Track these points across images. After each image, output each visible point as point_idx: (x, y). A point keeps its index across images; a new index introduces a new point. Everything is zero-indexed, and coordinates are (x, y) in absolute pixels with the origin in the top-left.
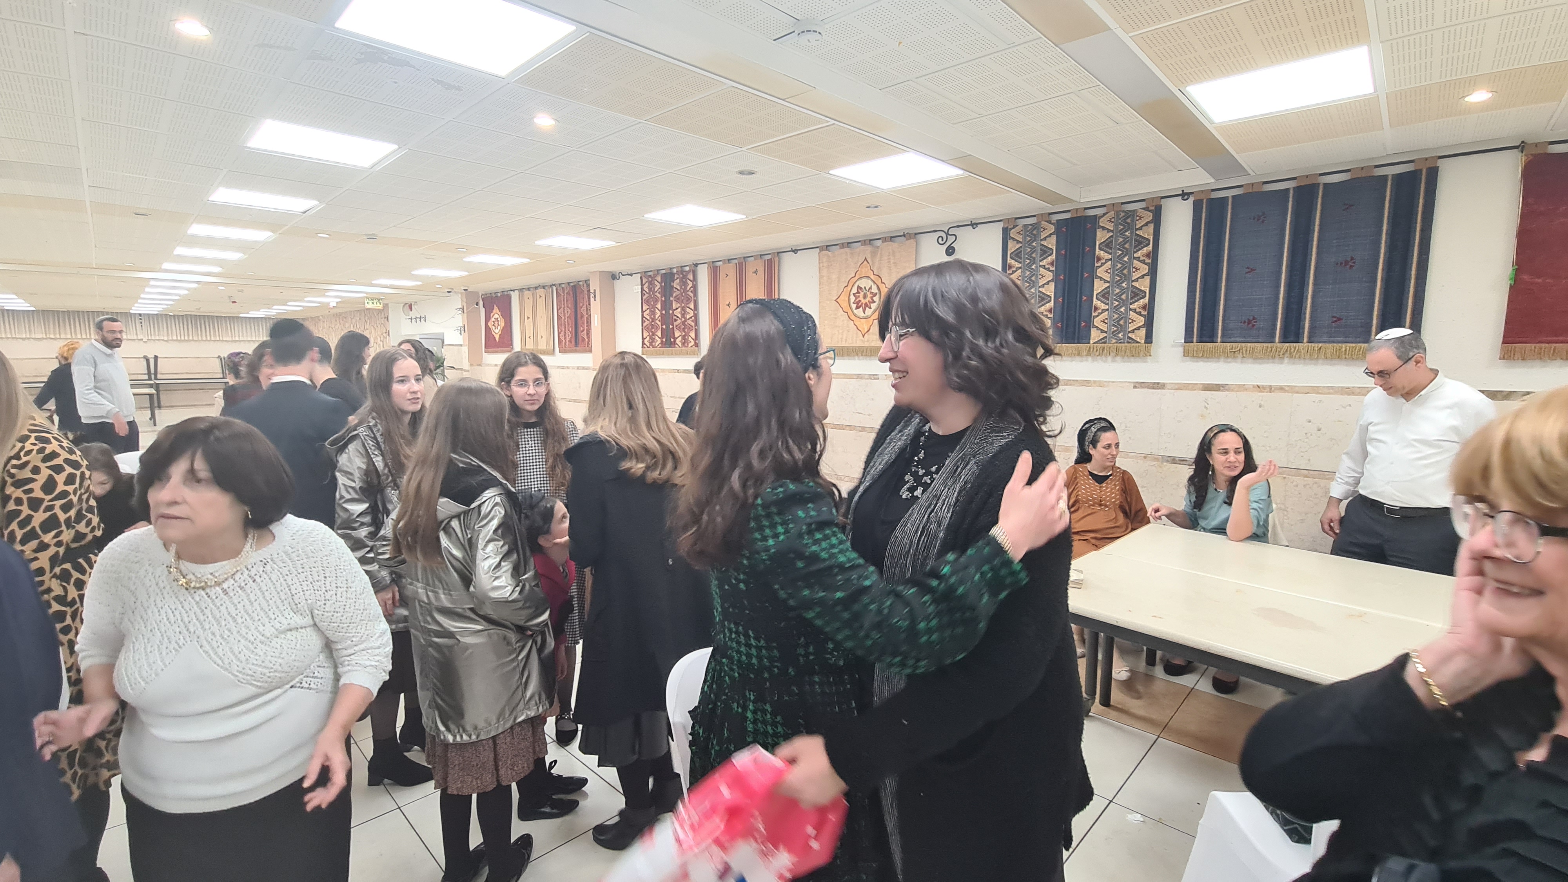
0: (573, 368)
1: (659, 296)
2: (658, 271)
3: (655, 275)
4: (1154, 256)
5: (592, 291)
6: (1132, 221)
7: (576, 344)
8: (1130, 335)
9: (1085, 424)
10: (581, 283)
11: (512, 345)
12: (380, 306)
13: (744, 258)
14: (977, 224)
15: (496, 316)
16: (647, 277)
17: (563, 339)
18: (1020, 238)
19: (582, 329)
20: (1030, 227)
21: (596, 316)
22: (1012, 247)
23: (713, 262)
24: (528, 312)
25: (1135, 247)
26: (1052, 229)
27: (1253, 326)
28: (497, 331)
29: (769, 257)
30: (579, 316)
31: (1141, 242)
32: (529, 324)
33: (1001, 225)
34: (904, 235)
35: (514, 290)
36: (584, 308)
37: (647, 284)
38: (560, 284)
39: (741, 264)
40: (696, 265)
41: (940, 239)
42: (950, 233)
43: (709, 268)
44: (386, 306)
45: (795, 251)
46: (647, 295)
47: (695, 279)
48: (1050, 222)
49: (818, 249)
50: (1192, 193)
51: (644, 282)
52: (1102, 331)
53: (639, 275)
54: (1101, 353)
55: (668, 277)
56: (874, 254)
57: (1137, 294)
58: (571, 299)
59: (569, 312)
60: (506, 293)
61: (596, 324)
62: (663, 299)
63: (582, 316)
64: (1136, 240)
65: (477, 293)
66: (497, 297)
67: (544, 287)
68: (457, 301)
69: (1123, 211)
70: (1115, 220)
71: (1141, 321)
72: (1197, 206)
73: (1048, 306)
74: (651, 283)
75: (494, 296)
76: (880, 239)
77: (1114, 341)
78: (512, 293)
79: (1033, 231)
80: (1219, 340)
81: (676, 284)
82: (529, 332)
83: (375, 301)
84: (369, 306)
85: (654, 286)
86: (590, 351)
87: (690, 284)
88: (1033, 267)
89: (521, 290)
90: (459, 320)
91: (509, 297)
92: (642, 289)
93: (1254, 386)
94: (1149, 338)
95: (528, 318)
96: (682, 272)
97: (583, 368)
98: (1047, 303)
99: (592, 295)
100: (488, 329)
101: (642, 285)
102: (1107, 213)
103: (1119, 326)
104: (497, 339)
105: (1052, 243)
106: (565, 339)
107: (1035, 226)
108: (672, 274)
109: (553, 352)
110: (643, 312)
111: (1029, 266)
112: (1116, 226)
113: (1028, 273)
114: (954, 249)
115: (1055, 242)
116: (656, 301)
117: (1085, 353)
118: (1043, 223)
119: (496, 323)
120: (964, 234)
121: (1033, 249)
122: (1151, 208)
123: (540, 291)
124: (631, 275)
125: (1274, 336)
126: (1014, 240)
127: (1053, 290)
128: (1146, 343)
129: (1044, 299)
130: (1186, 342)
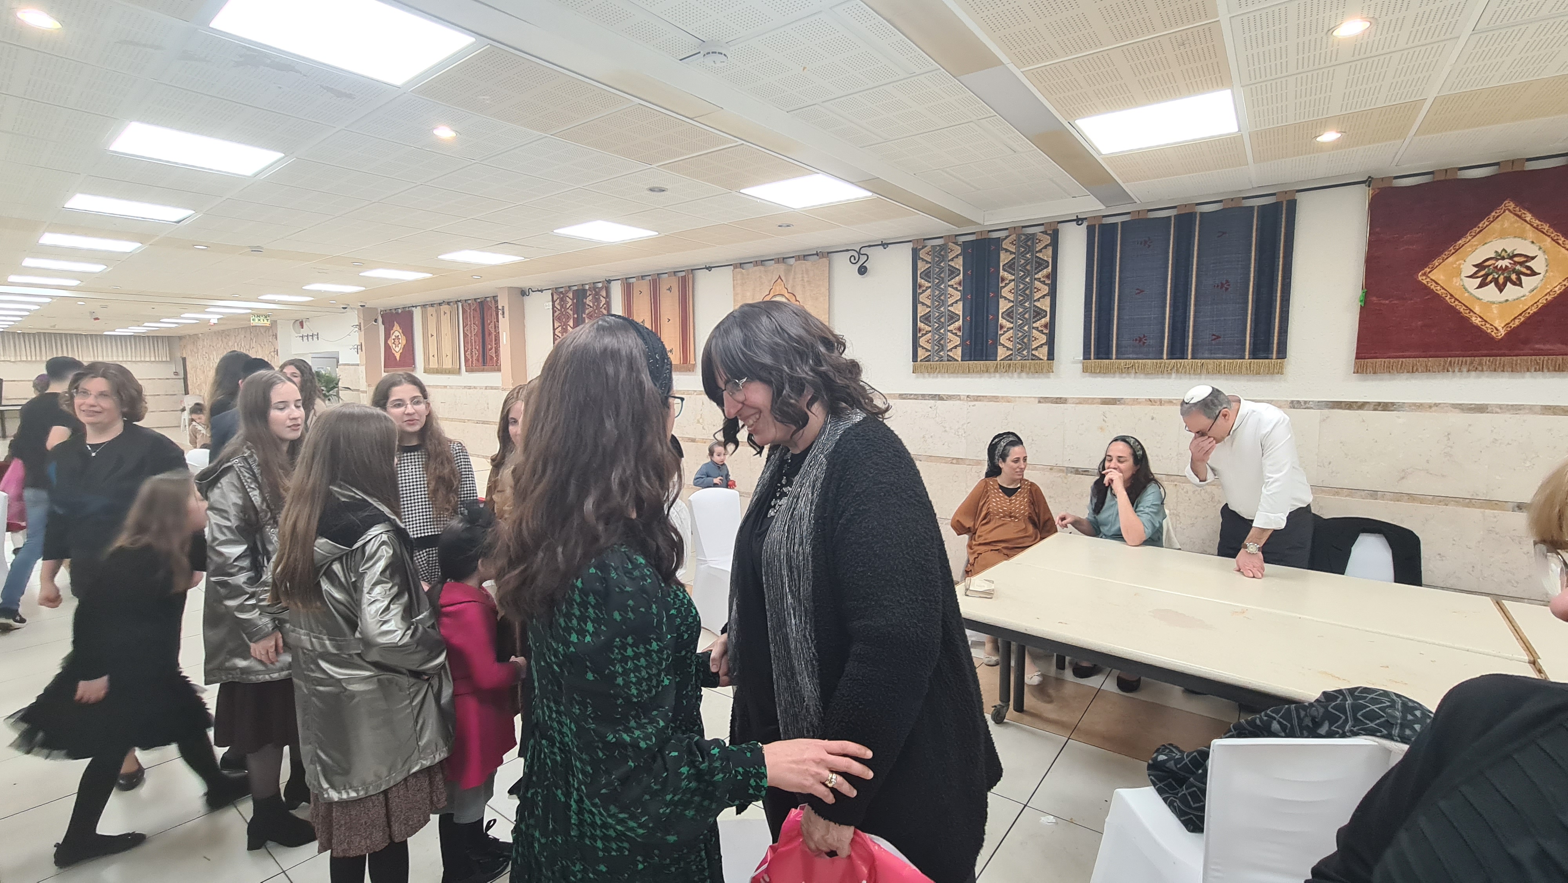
0: (481, 388)
1: (571, 313)
2: (569, 287)
3: (567, 292)
4: (1053, 277)
5: (500, 307)
6: (1033, 243)
7: (484, 363)
8: (1034, 352)
9: (994, 438)
10: (488, 299)
11: (414, 363)
12: (267, 323)
13: (658, 274)
14: (888, 244)
15: (397, 333)
16: (559, 294)
17: (469, 357)
18: (929, 259)
19: (490, 347)
20: (938, 248)
21: (504, 333)
22: (922, 267)
23: (626, 278)
24: (432, 330)
25: (1036, 268)
26: (958, 250)
27: (1144, 343)
28: (397, 349)
29: (683, 274)
30: (487, 333)
31: (1041, 264)
32: (433, 341)
33: (911, 245)
34: (817, 254)
35: (416, 307)
36: (492, 325)
37: (558, 301)
38: (466, 300)
39: (654, 281)
40: (609, 281)
41: (852, 259)
42: (862, 252)
43: (623, 284)
44: (274, 323)
45: (709, 268)
46: (558, 312)
47: (608, 296)
48: (956, 243)
49: (732, 267)
50: (1086, 219)
51: (555, 298)
52: (1008, 349)
53: (550, 291)
54: (1008, 369)
55: (580, 294)
56: (788, 271)
57: (1039, 314)
58: (478, 315)
59: (476, 329)
60: (407, 309)
61: (505, 341)
62: (576, 316)
63: (490, 334)
64: (1036, 262)
65: (376, 309)
66: (397, 313)
67: (448, 303)
68: (354, 318)
69: (1024, 235)
70: (1016, 243)
71: (1043, 339)
72: (1090, 230)
73: (957, 324)
74: (563, 300)
75: (394, 311)
76: (793, 257)
77: (1019, 358)
78: (414, 309)
79: (941, 252)
80: (1114, 356)
81: (589, 301)
82: (433, 350)
83: (262, 318)
84: (256, 322)
85: (566, 302)
86: (499, 370)
87: (603, 301)
88: (942, 286)
89: (424, 306)
90: (356, 338)
91: (411, 314)
92: (553, 306)
93: (1146, 399)
94: (1051, 356)
95: (432, 336)
96: (595, 288)
97: (492, 388)
98: (956, 321)
99: (500, 312)
100: (387, 348)
101: (553, 302)
102: (1009, 236)
103: (1024, 344)
104: (398, 356)
105: (959, 264)
106: (472, 357)
107: (943, 247)
108: (585, 291)
109: (459, 371)
110: (554, 329)
111: (938, 286)
112: (1018, 248)
113: (937, 292)
114: (866, 268)
115: (962, 263)
116: (568, 318)
117: (993, 370)
118: (950, 244)
119: (396, 340)
120: (876, 254)
121: (942, 270)
122: (1049, 232)
123: (445, 307)
124: (541, 291)
125: (1162, 353)
126: (923, 260)
127: (961, 309)
128: (1048, 359)
129: (953, 317)
130: (1084, 359)
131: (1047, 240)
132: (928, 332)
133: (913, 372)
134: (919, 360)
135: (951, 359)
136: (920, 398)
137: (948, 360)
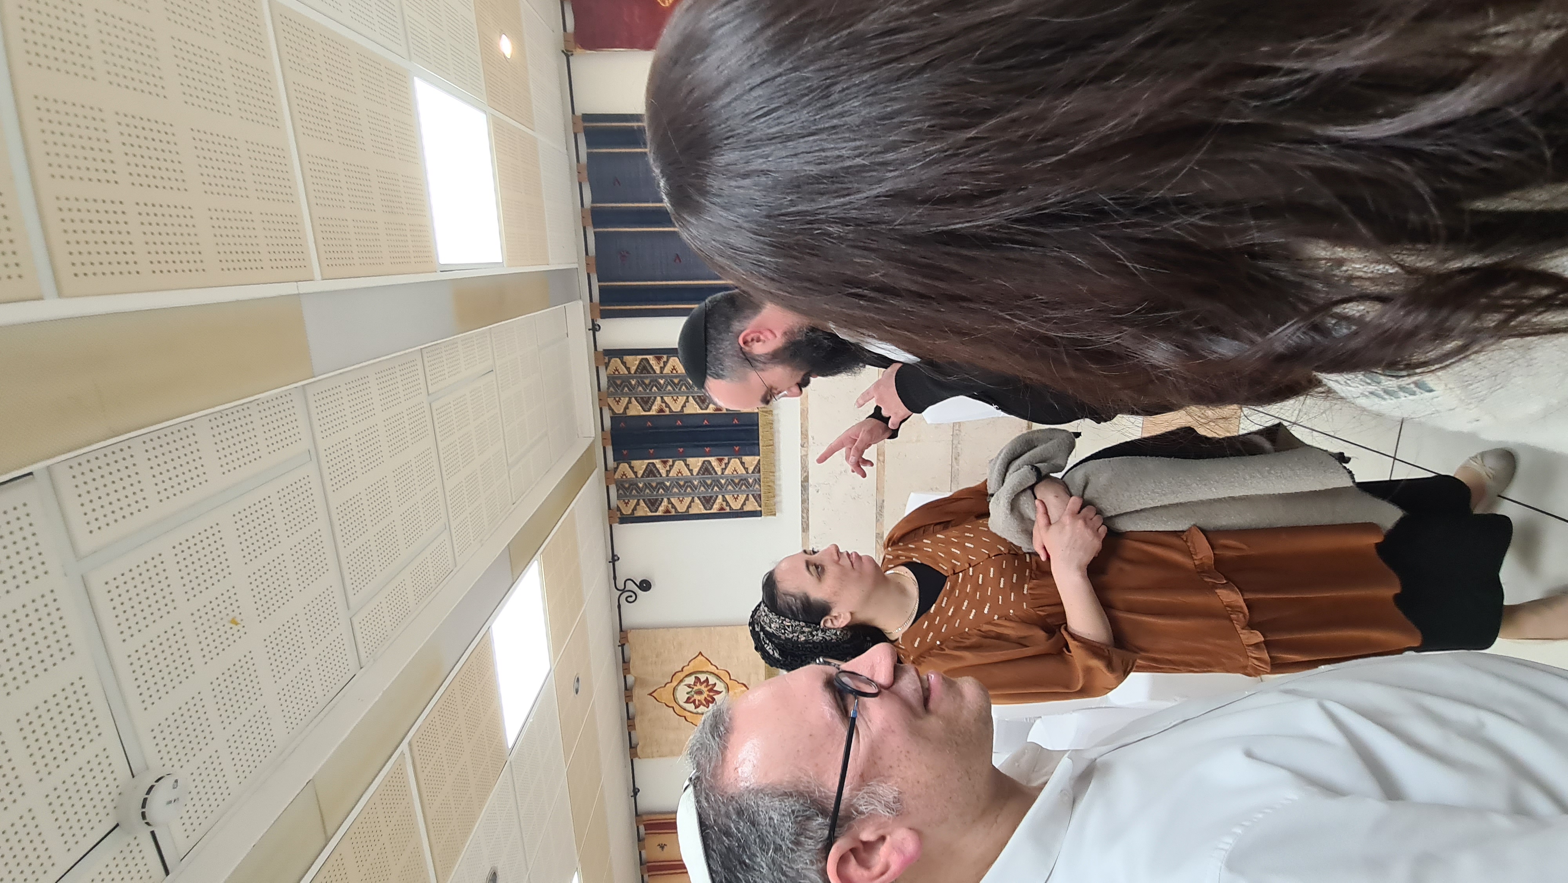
6: (618, 378)
13: (641, 864)
14: (613, 555)
18: (633, 502)
20: (621, 491)
25: (649, 372)
26: (624, 467)
29: (641, 830)
31: (644, 367)
33: (616, 526)
34: (622, 647)
39: (649, 869)
41: (630, 599)
42: (622, 588)
45: (635, 792)
48: (616, 469)
49: (635, 761)
50: (593, 321)
56: (643, 685)
64: (641, 373)
70: (617, 397)
72: (605, 315)
73: (714, 464)
76: (624, 678)
79: (626, 488)
88: (668, 485)
98: (711, 465)
102: (609, 406)
105: (640, 465)
107: (620, 485)
112: (624, 395)
113: (675, 490)
114: (643, 582)
115: (640, 461)
117: (770, 417)
118: (616, 476)
120: (624, 569)
121: (648, 486)
122: (606, 360)
126: (635, 509)
127: (696, 459)
129: (706, 469)
131: (616, 362)
132: (725, 500)
133: (775, 515)
134: (759, 509)
135: (757, 469)
136: (806, 505)
137: (759, 471)
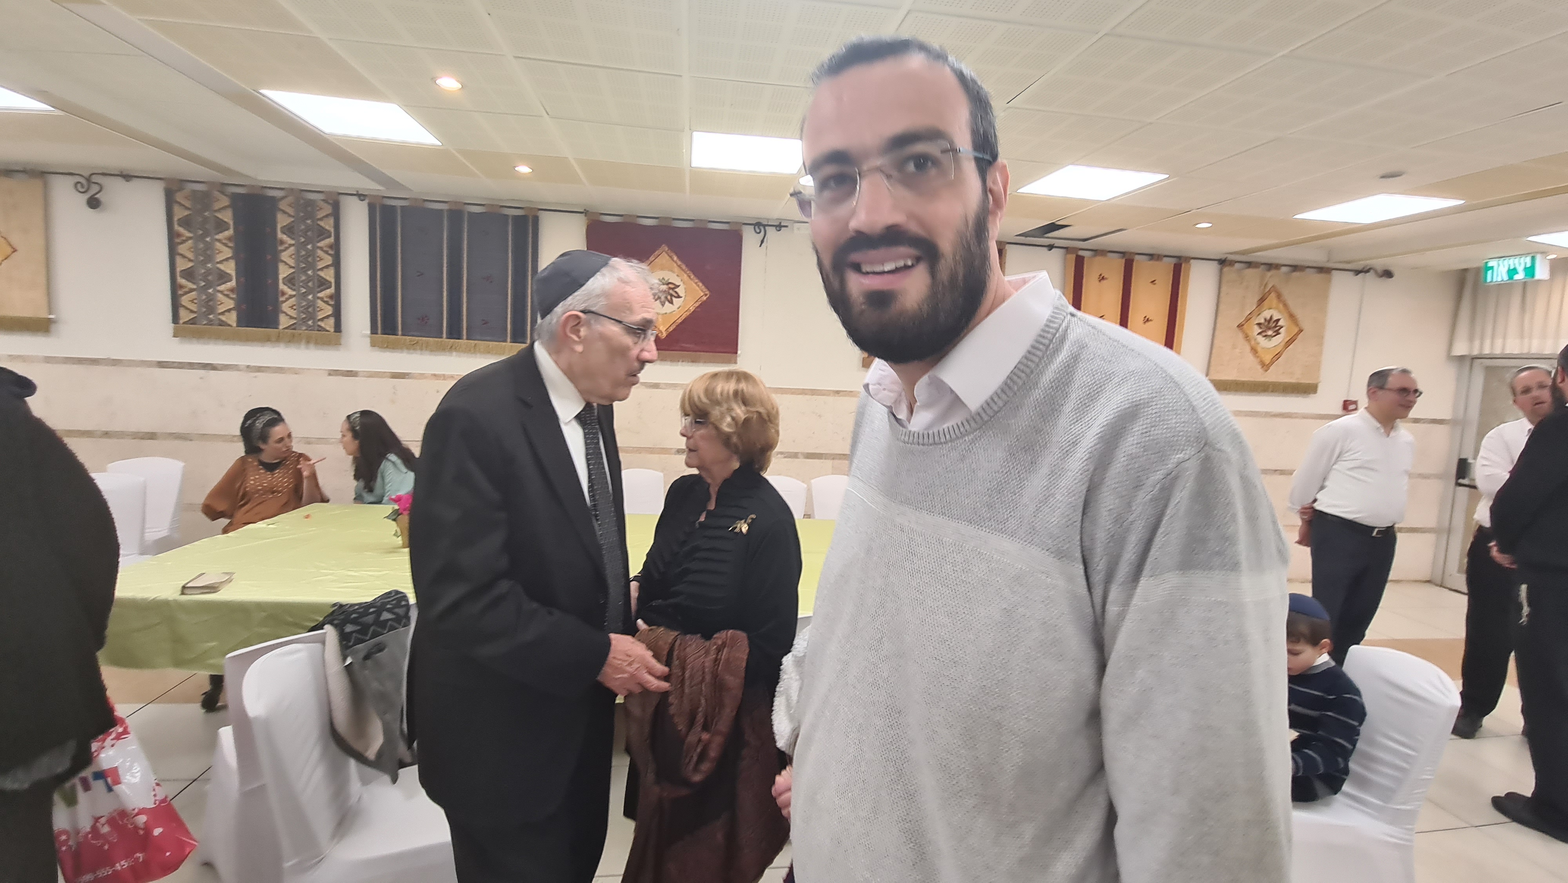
4: (337, 248)
6: (312, 210)
8: (319, 323)
14: (132, 177)
18: (188, 204)
20: (198, 194)
22: (182, 213)
25: (318, 237)
26: (225, 201)
27: (427, 322)
31: (323, 233)
42: (93, 180)
48: (221, 193)
52: (291, 318)
54: (292, 339)
57: (323, 284)
64: (318, 230)
69: (302, 199)
71: (329, 310)
72: (372, 208)
77: (304, 328)
79: (204, 200)
80: (400, 333)
88: (207, 239)
94: (338, 328)
103: (308, 313)
105: (227, 217)
111: (202, 237)
112: (297, 211)
113: (201, 245)
115: (231, 217)
117: (274, 339)
118: (213, 192)
120: (112, 186)
121: (206, 219)
122: (331, 202)
125: (442, 333)
126: (181, 205)
127: (234, 269)
128: (335, 331)
129: (223, 277)
130: (372, 333)
131: (328, 210)
132: (191, 290)
133: (174, 336)
134: (181, 322)
135: (222, 324)
137: (220, 325)
